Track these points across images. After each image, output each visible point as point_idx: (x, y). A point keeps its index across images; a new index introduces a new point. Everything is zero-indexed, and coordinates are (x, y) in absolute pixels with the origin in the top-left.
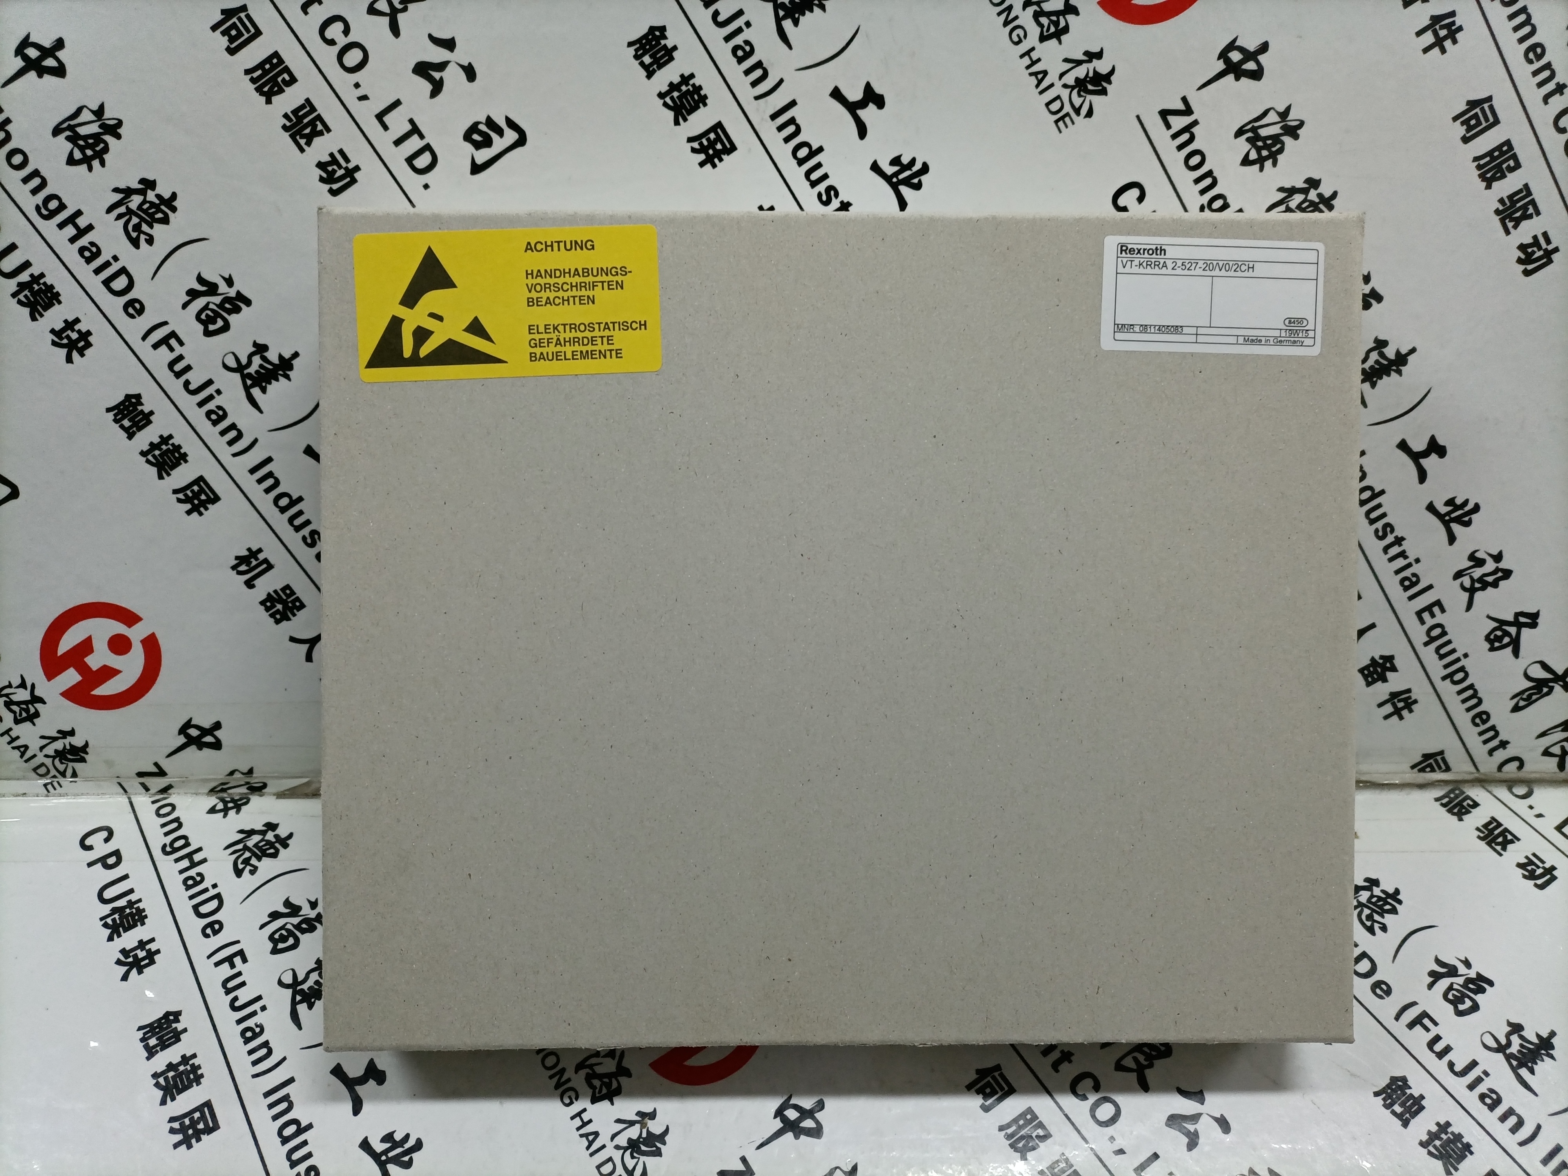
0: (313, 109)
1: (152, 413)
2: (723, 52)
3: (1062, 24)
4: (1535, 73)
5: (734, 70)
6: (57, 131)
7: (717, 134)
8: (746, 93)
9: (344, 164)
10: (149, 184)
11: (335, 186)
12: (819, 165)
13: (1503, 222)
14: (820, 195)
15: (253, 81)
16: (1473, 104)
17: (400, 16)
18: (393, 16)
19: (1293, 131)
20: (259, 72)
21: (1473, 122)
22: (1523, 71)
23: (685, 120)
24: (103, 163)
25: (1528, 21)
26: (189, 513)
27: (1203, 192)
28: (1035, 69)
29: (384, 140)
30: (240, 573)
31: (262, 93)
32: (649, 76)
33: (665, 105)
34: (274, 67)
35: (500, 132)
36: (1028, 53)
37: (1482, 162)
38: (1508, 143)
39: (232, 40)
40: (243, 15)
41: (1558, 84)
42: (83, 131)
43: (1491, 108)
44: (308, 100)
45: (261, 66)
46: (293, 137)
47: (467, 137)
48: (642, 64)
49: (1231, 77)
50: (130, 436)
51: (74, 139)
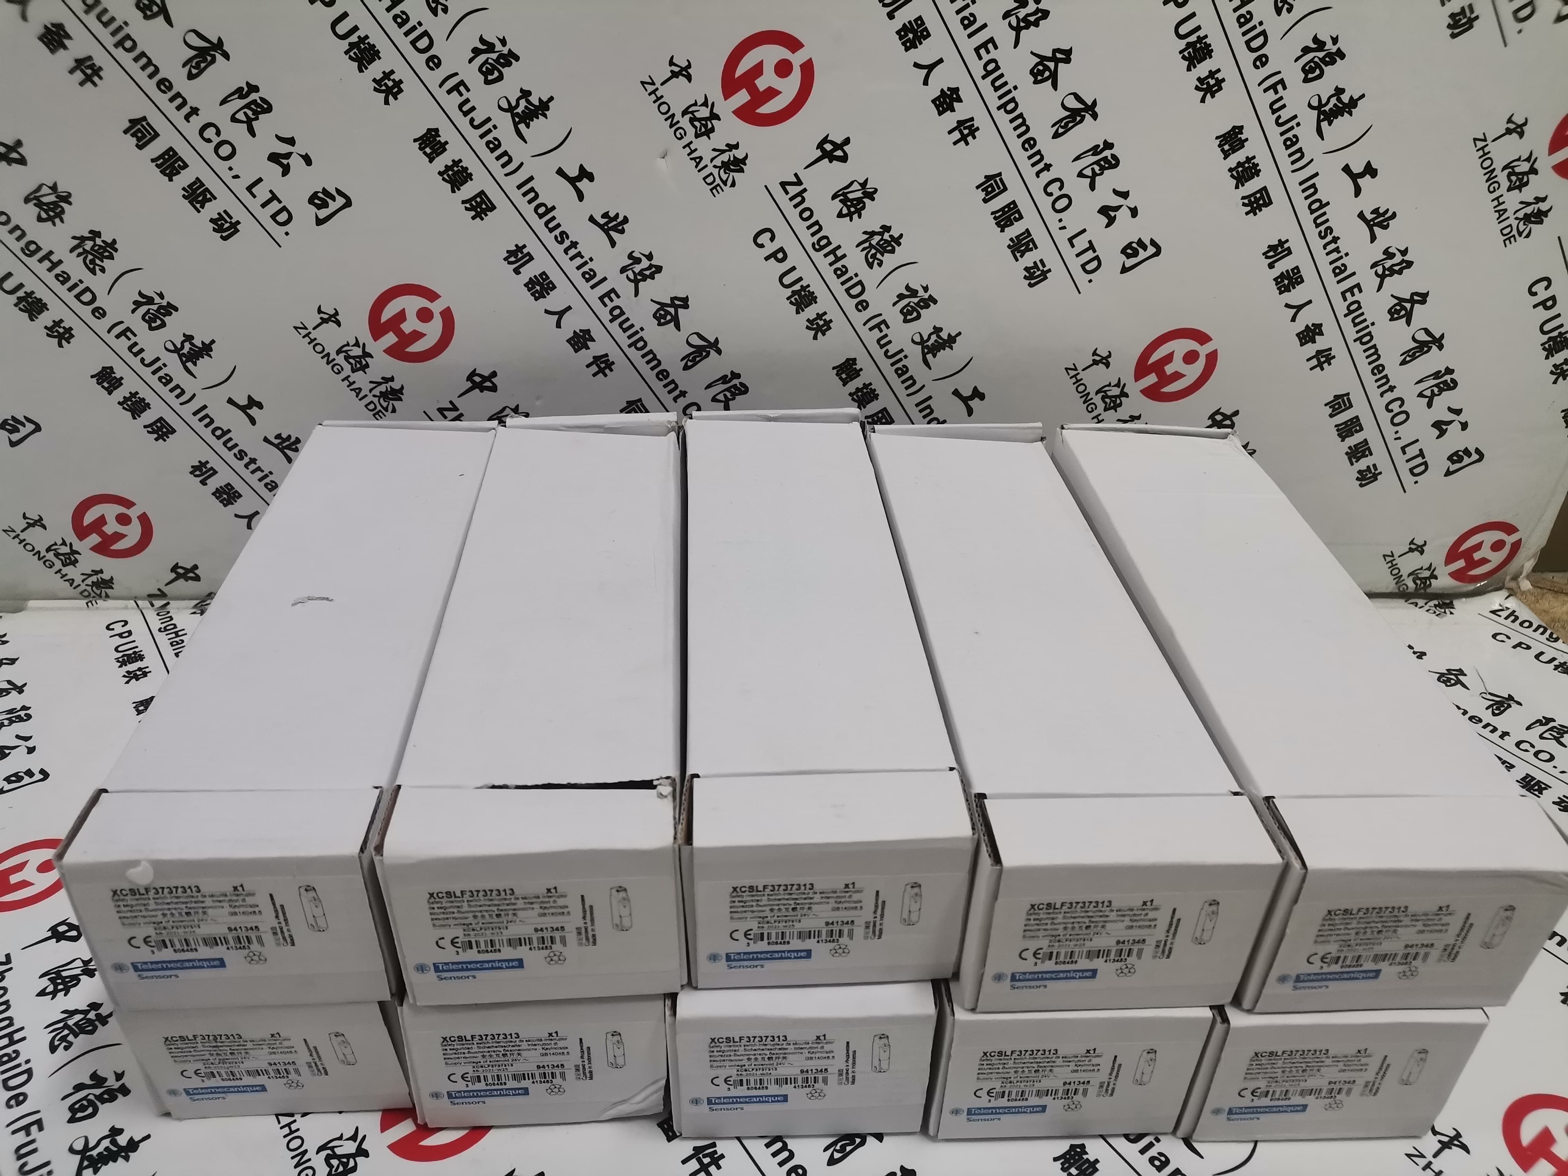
0: (202, 185)
1: (122, 378)
2: (480, 146)
3: (710, 126)
4: (1030, 158)
5: (489, 158)
6: (27, 200)
7: (481, 198)
8: (499, 173)
9: (229, 220)
10: (96, 234)
11: (224, 234)
12: (554, 218)
13: (1013, 253)
14: (556, 237)
15: (158, 166)
16: (988, 178)
17: (254, 123)
18: (249, 122)
19: (871, 196)
20: (161, 161)
21: (990, 189)
22: (1021, 156)
23: (459, 189)
24: (62, 221)
25: (1024, 123)
26: (156, 439)
27: (813, 235)
28: (693, 156)
29: (254, 205)
30: (196, 476)
31: (165, 175)
32: (431, 161)
33: (444, 179)
34: (171, 157)
35: (334, 199)
36: (688, 145)
37: (997, 215)
38: (1014, 202)
39: (139, 140)
40: (144, 123)
41: (1046, 164)
42: (45, 200)
43: (1001, 180)
44: (197, 178)
45: (161, 156)
46: (191, 203)
47: (311, 201)
48: (425, 153)
49: (826, 160)
50: (110, 393)
51: (39, 205)
